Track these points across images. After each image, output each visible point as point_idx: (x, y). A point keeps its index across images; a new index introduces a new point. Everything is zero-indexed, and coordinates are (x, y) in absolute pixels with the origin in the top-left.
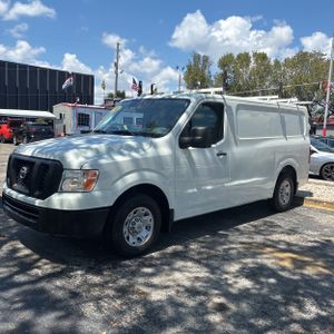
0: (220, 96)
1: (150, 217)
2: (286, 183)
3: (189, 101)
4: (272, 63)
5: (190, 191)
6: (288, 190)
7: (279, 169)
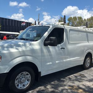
0: (63, 25)
1: (29, 75)
2: (88, 59)
3: (49, 27)
4: (83, 20)
5: (48, 64)
6: (89, 61)
7: (86, 54)
